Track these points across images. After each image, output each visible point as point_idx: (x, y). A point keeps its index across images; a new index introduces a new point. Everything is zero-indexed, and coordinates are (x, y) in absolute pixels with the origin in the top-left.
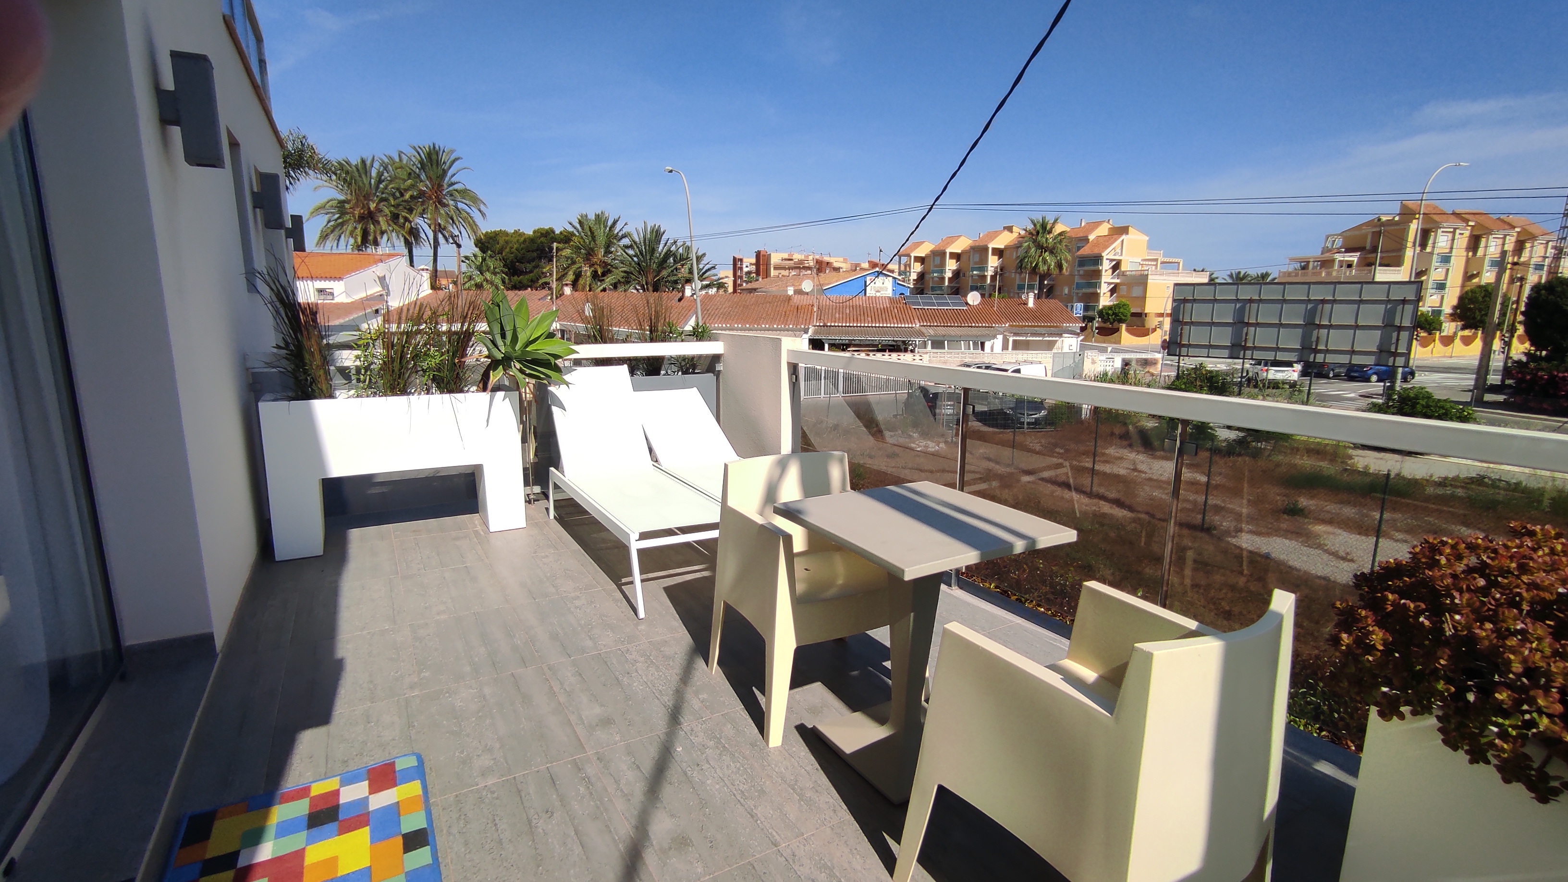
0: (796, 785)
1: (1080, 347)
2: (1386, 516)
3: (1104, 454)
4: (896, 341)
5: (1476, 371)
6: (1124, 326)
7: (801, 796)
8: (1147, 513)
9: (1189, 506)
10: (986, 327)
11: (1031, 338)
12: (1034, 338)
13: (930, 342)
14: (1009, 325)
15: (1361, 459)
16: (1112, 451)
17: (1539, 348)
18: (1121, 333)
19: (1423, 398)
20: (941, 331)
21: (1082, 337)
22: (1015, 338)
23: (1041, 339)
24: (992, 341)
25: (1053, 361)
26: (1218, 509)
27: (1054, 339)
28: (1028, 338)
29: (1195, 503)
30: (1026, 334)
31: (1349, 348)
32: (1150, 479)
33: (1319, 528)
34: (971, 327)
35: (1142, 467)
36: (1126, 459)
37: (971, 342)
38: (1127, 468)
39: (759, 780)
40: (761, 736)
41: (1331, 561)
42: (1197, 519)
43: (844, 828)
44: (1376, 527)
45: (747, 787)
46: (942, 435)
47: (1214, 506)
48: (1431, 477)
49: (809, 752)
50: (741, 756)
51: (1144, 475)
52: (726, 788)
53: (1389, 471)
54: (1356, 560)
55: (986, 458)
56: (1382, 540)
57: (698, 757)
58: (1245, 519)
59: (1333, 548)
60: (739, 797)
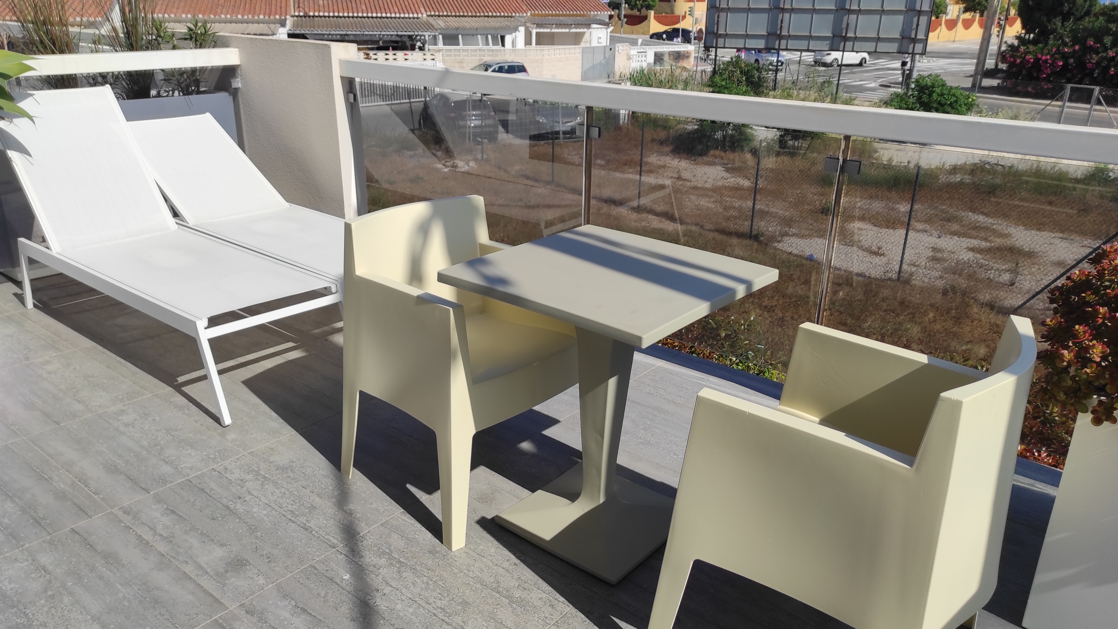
0: (499, 586)
1: (610, 40)
2: (916, 207)
3: (647, 163)
4: (401, 36)
5: (976, 56)
6: (652, 13)
7: (510, 598)
8: (697, 225)
9: (735, 214)
10: (504, 17)
11: (556, 30)
12: (560, 30)
13: (441, 36)
14: (531, 14)
15: (886, 152)
16: (653, 159)
17: (1028, 32)
18: (649, 21)
19: (939, 86)
20: (453, 22)
21: (612, 28)
22: (538, 30)
23: (567, 30)
24: (514, 34)
25: (583, 56)
26: (764, 214)
27: (582, 30)
28: (553, 30)
29: (740, 209)
30: (550, 25)
31: (874, 35)
32: (695, 188)
34: (488, 17)
35: (685, 175)
36: (669, 167)
37: (489, 37)
38: (671, 177)
39: (456, 592)
40: (438, 541)
41: (865, 257)
42: (745, 226)
43: (570, 622)
44: (906, 220)
45: (445, 602)
46: (470, 151)
47: (761, 211)
48: (943, 166)
49: (501, 546)
50: (424, 568)
51: (689, 184)
52: (422, 610)
53: (909, 162)
54: (887, 253)
55: (523, 176)
56: (910, 233)
57: (373, 581)
58: (788, 222)
59: (866, 244)
60: (441, 616)
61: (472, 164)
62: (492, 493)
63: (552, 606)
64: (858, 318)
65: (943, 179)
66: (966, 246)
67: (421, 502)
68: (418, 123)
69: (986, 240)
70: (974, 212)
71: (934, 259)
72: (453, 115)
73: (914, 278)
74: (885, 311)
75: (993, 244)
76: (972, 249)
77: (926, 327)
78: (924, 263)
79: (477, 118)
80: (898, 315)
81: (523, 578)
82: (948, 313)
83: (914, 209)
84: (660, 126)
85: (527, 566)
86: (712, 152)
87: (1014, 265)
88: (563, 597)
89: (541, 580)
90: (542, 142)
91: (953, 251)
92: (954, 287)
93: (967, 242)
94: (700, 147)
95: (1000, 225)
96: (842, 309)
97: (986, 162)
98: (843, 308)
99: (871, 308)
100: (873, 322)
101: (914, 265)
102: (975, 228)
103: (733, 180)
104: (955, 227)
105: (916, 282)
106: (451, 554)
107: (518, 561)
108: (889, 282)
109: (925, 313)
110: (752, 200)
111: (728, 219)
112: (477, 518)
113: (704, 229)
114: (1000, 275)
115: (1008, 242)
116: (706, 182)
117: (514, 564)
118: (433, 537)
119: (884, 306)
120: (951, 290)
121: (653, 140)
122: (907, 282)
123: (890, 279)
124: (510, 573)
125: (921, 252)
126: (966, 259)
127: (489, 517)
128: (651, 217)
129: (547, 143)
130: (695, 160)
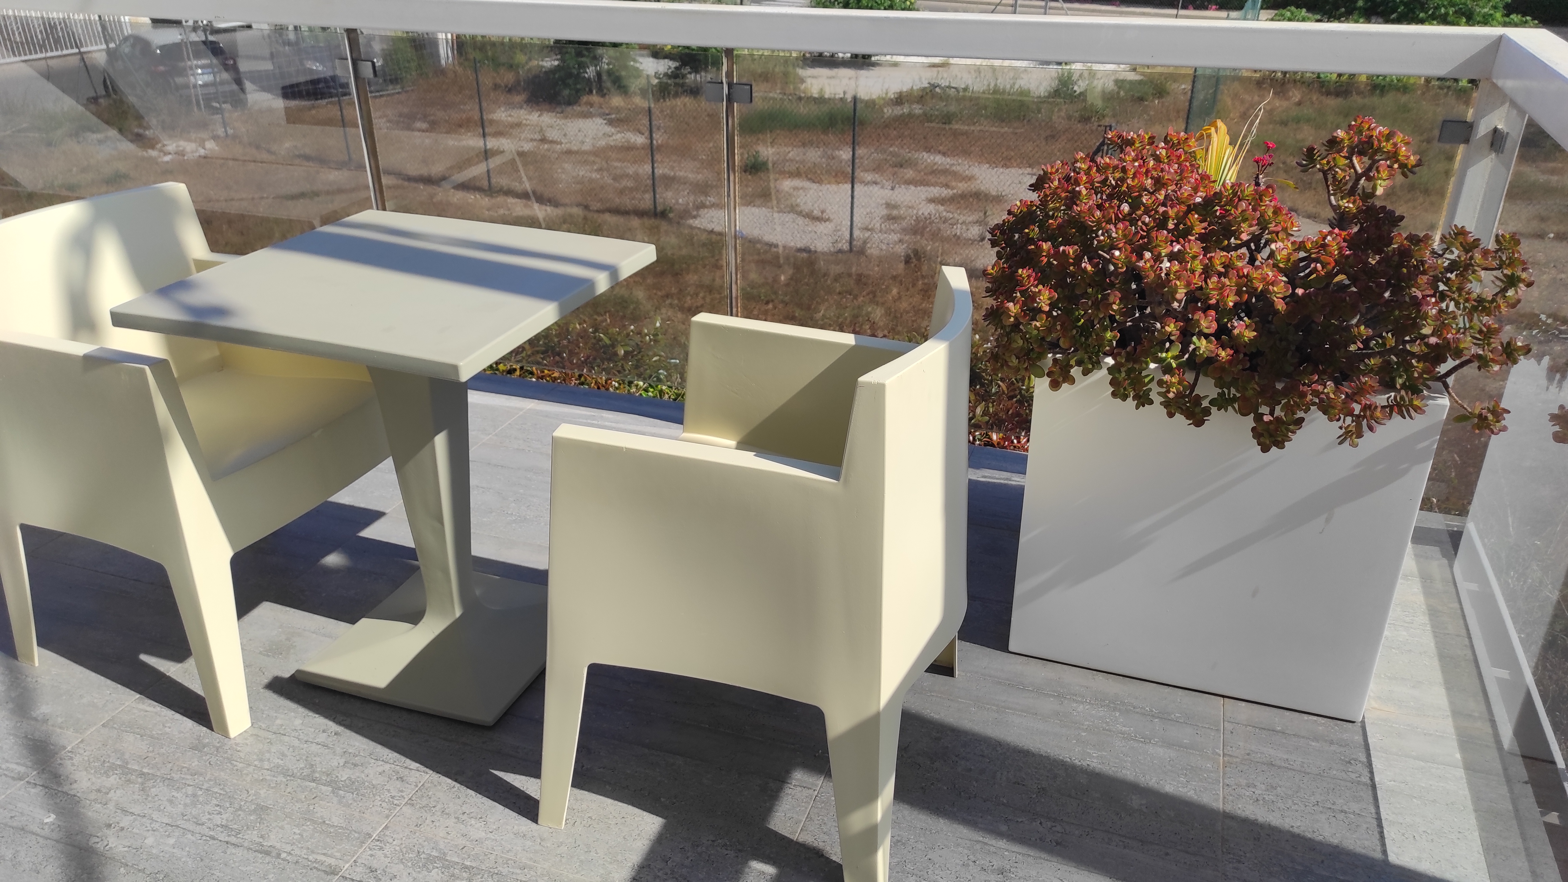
0: (314, 772)
2: (860, 152)
3: (492, 122)
7: (335, 786)
8: (578, 205)
9: (630, 184)
15: (814, 81)
16: (501, 115)
26: (669, 181)
29: (636, 177)
32: (569, 152)
33: (787, 184)
35: (552, 134)
36: (527, 125)
38: (532, 140)
39: (245, 796)
40: (205, 728)
41: (807, 225)
42: (645, 201)
43: (430, 793)
44: (850, 170)
45: (227, 815)
46: (203, 125)
47: (665, 177)
48: (887, 94)
49: (311, 714)
50: (185, 774)
51: (559, 146)
52: (189, 836)
53: (845, 93)
54: (832, 217)
55: (299, 156)
56: (855, 186)
57: (100, 813)
58: (703, 188)
59: (806, 208)
60: (223, 837)
61: (210, 145)
62: (288, 639)
63: (401, 779)
64: (809, 308)
65: (888, 112)
66: (923, 197)
67: (169, 677)
68: (102, 87)
69: (947, 186)
70: (929, 151)
71: (890, 218)
72: (162, 68)
73: (869, 245)
74: (840, 293)
75: (955, 191)
76: (932, 201)
77: (890, 308)
78: (879, 225)
79: (206, 71)
80: (856, 297)
81: (350, 751)
82: (914, 285)
83: (856, 155)
84: (504, 65)
85: (357, 732)
86: (585, 99)
87: (982, 214)
88: (416, 762)
89: (379, 747)
90: (324, 102)
91: (910, 205)
92: (917, 251)
93: (924, 192)
94: (566, 92)
95: (961, 165)
96: (787, 299)
97: (936, 85)
98: (788, 297)
99: (822, 293)
100: (826, 310)
101: (867, 229)
102: (933, 172)
103: (620, 137)
104: (909, 173)
105: (873, 251)
106: (230, 743)
107: (340, 729)
108: (840, 255)
109: (887, 290)
110: (650, 161)
111: (621, 192)
112: (266, 681)
113: (590, 210)
114: (968, 230)
115: (973, 186)
116: (583, 142)
117: (335, 734)
118: (195, 724)
119: (838, 287)
120: (914, 256)
121: (496, 87)
122: (862, 252)
123: (840, 251)
124: (329, 748)
125: (873, 211)
126: (926, 214)
127: (287, 675)
128: (511, 200)
129: (331, 103)
130: (562, 112)
